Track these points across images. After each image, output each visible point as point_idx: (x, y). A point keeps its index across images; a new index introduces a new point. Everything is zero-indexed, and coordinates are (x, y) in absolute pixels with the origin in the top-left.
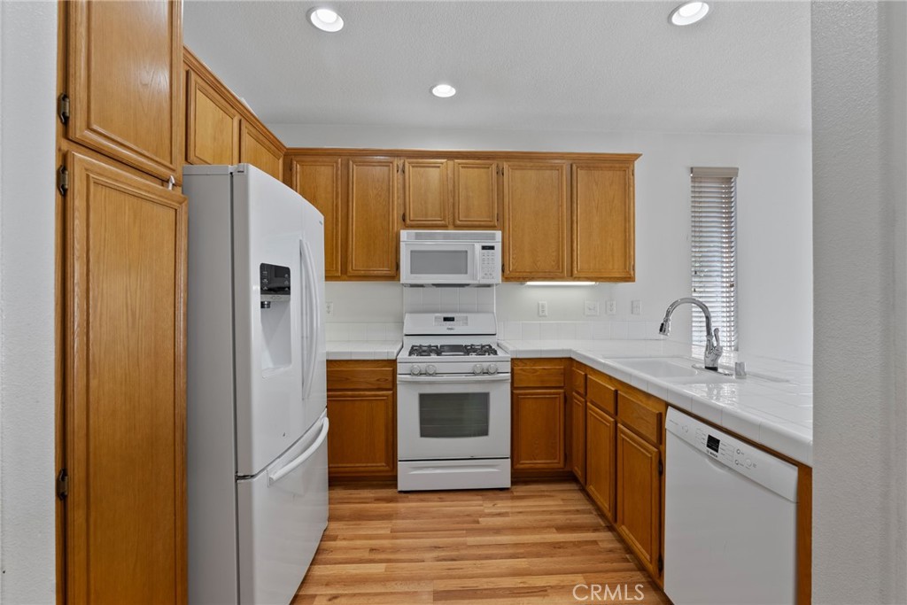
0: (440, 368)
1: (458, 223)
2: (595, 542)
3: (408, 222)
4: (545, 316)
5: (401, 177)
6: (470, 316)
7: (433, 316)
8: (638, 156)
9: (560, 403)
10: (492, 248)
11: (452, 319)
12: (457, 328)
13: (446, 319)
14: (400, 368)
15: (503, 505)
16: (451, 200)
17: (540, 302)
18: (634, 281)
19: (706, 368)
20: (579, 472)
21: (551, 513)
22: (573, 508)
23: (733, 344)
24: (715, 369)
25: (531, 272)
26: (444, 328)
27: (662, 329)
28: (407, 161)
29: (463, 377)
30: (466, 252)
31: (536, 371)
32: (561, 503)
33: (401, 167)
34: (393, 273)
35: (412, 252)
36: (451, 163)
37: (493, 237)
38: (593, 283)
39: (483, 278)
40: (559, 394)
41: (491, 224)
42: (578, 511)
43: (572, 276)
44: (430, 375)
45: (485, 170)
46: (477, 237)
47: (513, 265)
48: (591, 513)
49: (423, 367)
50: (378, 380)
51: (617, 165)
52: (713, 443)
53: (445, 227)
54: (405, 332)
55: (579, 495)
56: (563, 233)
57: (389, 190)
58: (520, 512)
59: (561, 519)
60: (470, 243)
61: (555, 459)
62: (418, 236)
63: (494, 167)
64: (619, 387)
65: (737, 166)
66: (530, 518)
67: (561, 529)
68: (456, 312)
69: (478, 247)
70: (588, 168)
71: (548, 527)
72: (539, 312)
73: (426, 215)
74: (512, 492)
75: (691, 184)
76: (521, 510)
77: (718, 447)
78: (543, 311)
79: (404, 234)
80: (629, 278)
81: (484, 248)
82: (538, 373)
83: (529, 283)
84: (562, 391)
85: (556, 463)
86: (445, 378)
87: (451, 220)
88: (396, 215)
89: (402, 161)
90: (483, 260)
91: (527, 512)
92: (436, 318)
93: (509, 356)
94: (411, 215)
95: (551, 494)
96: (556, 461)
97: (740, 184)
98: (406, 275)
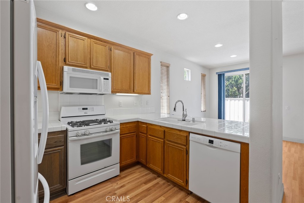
0: (91, 131)
1: (92, 67)
2: (158, 183)
3: (67, 62)
4: (121, 106)
5: (63, 40)
6: (94, 107)
7: (77, 107)
8: (152, 55)
9: (135, 138)
10: (108, 79)
11: (87, 109)
12: (89, 112)
13: (83, 109)
14: (70, 134)
15: (120, 183)
16: (89, 56)
17: (120, 101)
18: (150, 94)
19: (183, 120)
20: (143, 161)
21: (139, 178)
22: (144, 174)
23: (168, 113)
24: (185, 120)
25: (121, 90)
26: (83, 113)
27: (175, 109)
28: (67, 33)
29: (102, 134)
30: (97, 80)
31: (127, 127)
32: (139, 174)
33: (63, 35)
34: (58, 86)
35: (70, 77)
36: (89, 40)
37: (108, 75)
38: (137, 95)
39: (104, 91)
40: (134, 134)
41: (107, 69)
42: (146, 174)
43: (134, 92)
44: (88, 135)
45: (104, 47)
46: (101, 74)
47: (115, 87)
48: (150, 174)
49: (83, 132)
50: (56, 142)
51: (147, 56)
52: (211, 142)
53: (86, 68)
54: (62, 116)
55: (142, 169)
56: (131, 76)
57: (57, 44)
58: (129, 183)
59: (143, 179)
60: (99, 76)
61: (133, 158)
62: (73, 70)
63: (108, 46)
64: (165, 129)
65: (170, 63)
66: (133, 183)
67: (146, 183)
68: (88, 105)
69: (102, 78)
70: (139, 55)
71: (141, 184)
72: (120, 105)
73: (77, 61)
74: (120, 176)
75: (160, 67)
76: (128, 182)
77: (213, 142)
78: (121, 105)
79: (66, 68)
80: (149, 93)
81: (104, 79)
82: (128, 128)
83: (117, 94)
84: (135, 133)
85: (134, 160)
86: (93, 135)
87: (89, 65)
88: (61, 58)
89: (64, 32)
90: (104, 84)
91: (131, 182)
92: (79, 108)
93: (119, 123)
94: (69, 60)
95: (134, 171)
96: (133, 159)
97: (171, 68)
98: (66, 88)
